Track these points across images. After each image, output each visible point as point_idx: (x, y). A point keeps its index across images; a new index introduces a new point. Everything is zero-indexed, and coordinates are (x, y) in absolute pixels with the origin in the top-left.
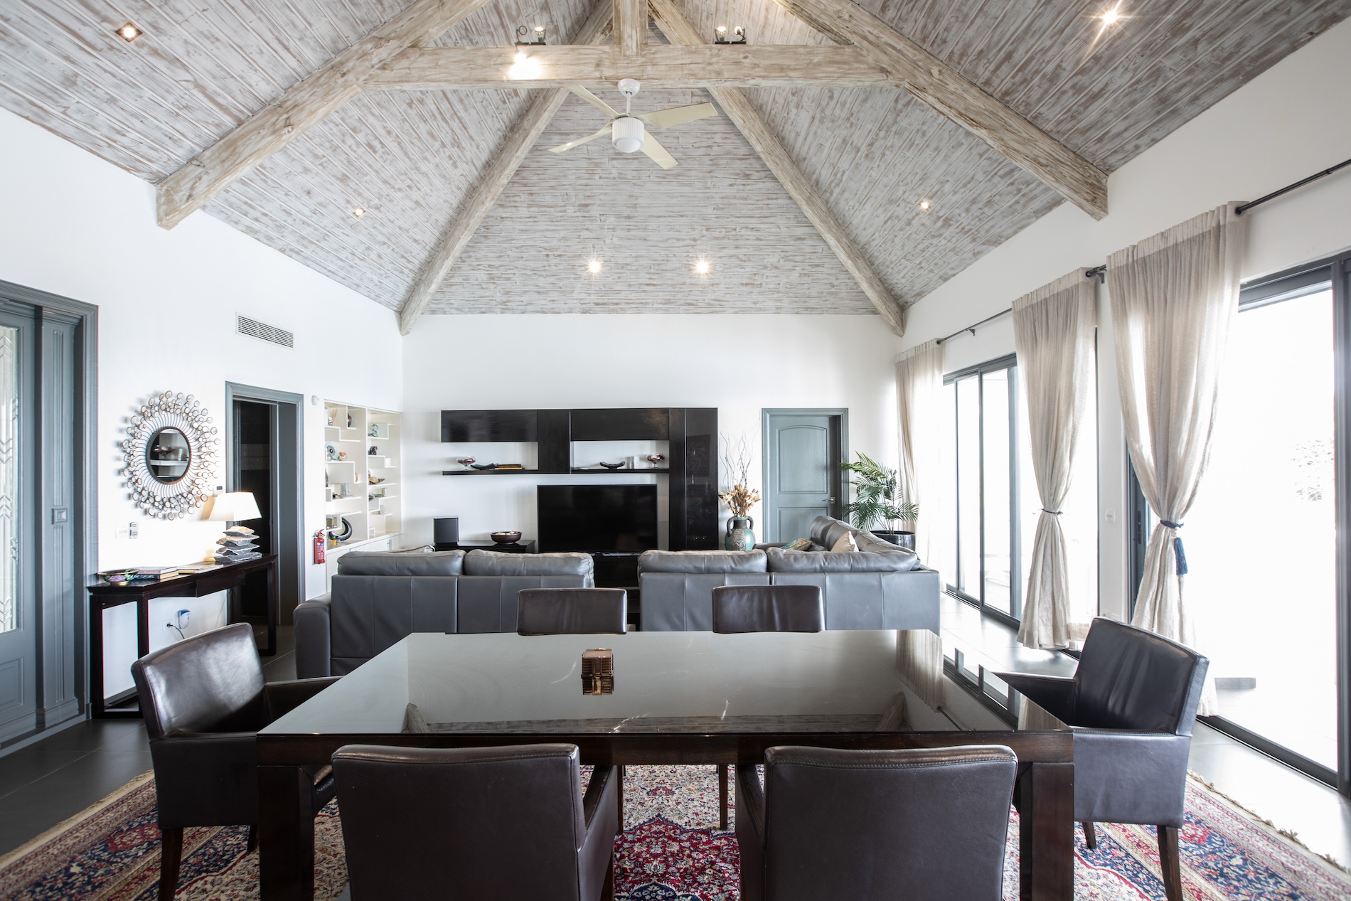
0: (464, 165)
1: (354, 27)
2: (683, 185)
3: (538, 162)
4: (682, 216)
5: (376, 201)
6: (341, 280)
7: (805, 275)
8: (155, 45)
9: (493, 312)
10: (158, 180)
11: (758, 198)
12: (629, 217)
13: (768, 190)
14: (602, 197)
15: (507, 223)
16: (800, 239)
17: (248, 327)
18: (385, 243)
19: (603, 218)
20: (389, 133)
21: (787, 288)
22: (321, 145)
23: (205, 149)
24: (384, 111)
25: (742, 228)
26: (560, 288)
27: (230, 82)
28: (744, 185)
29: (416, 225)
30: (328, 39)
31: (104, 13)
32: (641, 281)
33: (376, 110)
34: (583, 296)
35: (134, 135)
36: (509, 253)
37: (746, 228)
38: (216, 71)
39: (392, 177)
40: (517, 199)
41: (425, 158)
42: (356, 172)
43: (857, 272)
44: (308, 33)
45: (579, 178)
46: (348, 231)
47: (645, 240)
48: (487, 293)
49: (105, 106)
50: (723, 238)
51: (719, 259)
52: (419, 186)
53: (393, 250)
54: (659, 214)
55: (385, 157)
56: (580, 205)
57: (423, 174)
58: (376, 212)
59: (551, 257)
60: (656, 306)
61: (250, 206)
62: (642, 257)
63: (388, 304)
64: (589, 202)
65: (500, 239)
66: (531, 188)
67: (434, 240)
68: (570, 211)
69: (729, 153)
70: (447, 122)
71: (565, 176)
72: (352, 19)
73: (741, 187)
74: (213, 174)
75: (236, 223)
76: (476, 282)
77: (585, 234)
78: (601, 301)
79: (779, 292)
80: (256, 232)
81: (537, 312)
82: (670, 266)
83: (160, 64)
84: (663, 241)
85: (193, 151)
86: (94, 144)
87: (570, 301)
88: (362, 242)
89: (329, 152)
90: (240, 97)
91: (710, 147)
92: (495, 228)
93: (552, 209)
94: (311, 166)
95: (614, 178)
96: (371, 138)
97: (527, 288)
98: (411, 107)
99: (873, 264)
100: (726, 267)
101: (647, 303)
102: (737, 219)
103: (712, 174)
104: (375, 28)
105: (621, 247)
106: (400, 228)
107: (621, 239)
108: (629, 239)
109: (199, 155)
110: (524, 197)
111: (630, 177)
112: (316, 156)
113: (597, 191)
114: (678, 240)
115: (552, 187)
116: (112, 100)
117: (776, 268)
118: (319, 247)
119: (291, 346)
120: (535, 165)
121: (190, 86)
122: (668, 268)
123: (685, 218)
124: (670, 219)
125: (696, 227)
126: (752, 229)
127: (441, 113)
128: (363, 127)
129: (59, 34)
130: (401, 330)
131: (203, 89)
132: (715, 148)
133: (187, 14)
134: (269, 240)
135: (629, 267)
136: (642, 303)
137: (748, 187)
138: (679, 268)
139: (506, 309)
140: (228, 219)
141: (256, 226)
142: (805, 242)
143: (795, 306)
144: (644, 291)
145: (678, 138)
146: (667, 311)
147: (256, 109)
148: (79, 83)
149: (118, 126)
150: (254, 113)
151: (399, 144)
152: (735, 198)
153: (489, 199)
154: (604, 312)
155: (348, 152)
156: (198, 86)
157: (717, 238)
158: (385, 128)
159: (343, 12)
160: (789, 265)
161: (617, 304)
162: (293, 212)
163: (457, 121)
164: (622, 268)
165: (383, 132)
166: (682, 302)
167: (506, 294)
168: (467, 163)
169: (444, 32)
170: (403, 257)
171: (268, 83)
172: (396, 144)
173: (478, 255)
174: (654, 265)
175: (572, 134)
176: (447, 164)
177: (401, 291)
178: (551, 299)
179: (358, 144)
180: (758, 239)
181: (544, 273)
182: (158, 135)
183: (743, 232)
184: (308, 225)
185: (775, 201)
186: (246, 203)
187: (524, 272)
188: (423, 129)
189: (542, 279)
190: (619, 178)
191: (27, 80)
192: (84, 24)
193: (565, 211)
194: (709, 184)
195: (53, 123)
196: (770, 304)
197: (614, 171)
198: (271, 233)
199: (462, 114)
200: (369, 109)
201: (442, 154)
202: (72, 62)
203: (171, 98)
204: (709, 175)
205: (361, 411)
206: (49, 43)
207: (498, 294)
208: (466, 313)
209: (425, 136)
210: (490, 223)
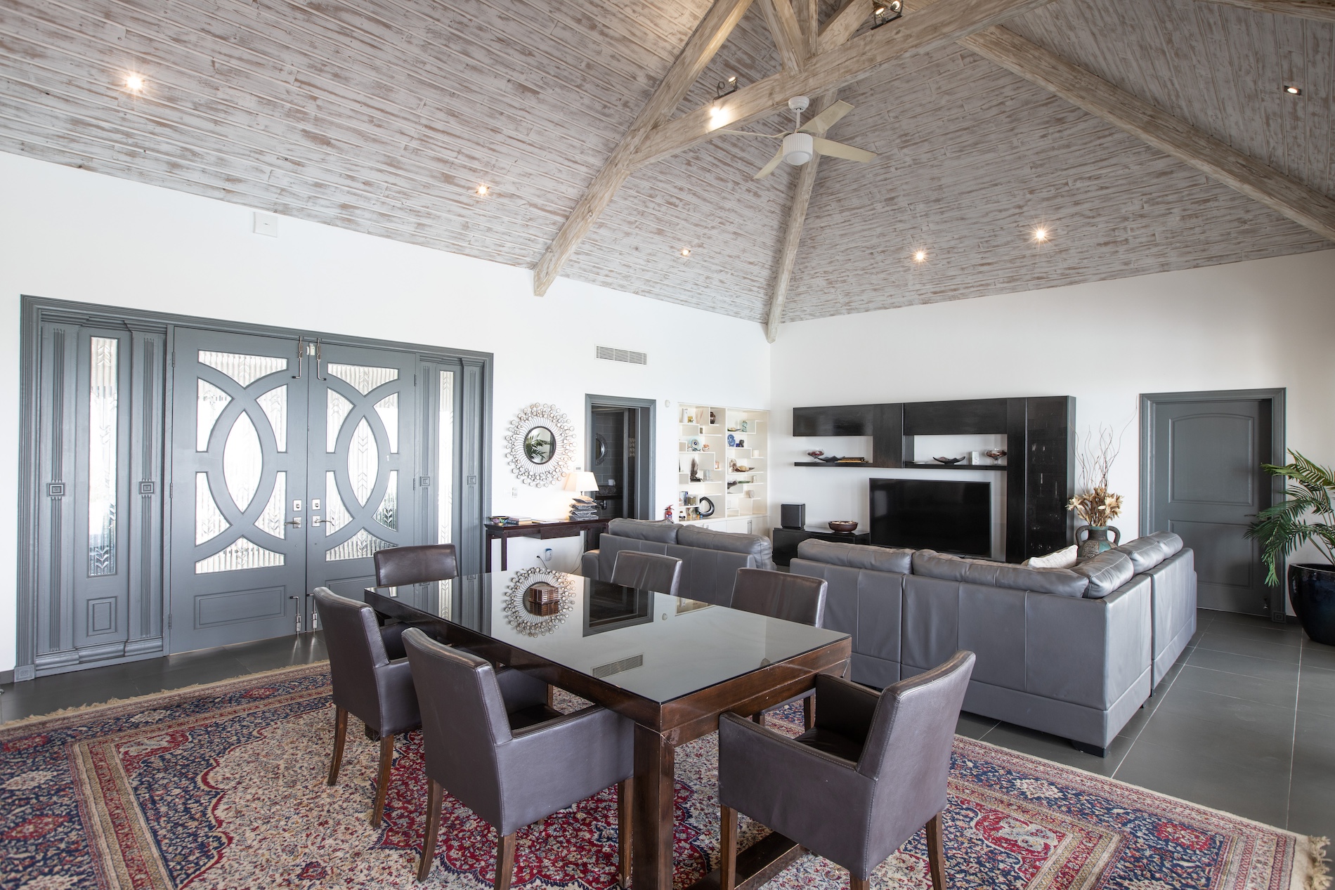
0: (767, 192)
1: (615, 130)
2: (984, 152)
3: (835, 170)
4: (996, 185)
5: (696, 241)
6: (695, 306)
7: (1190, 216)
8: (498, 192)
9: (841, 314)
10: (533, 266)
11: (1084, 141)
12: (937, 200)
13: (1095, 127)
14: (905, 187)
15: (827, 231)
16: (1164, 173)
17: (605, 353)
18: (721, 271)
19: (912, 207)
20: (681, 189)
21: (1167, 238)
22: (630, 214)
23: (553, 240)
24: (668, 176)
25: (1075, 181)
26: (894, 282)
27: (549, 195)
28: (1059, 131)
29: (744, 251)
30: (600, 145)
31: (467, 185)
32: (974, 262)
33: (661, 177)
34: (918, 287)
35: (509, 245)
36: (837, 257)
37: (1081, 178)
38: (538, 192)
39: (701, 220)
40: (828, 208)
41: (724, 198)
42: (668, 225)
43: (1267, 198)
44: (584, 147)
45: (876, 175)
46: (683, 268)
47: (962, 219)
48: (831, 297)
49: (487, 234)
50: (1055, 197)
51: (1058, 222)
52: (731, 221)
53: (732, 274)
54: (969, 189)
55: (687, 207)
56: (886, 200)
57: (728, 210)
58: (700, 249)
59: (876, 255)
60: (999, 286)
61: (598, 268)
62: (965, 237)
63: (750, 318)
64: (893, 195)
65: (826, 247)
66: (837, 195)
67: (770, 259)
68: (879, 206)
69: (1027, 103)
70: (729, 165)
71: (864, 176)
72: (611, 126)
73: (1058, 135)
74: (557, 255)
75: (594, 281)
76: (819, 289)
77: (900, 226)
78: (938, 290)
79: (1157, 245)
80: (611, 284)
81: (880, 308)
82: (1000, 240)
83: (505, 201)
84: (983, 217)
85: (546, 243)
86: (491, 256)
87: (907, 294)
88: (700, 274)
89: (639, 216)
90: (560, 202)
91: (1002, 103)
92: (819, 237)
93: (862, 210)
94: (629, 230)
95: (910, 166)
96: (667, 197)
97: (863, 287)
98: (690, 165)
99: (1301, 179)
100: (1070, 228)
101: (988, 285)
102: (1064, 172)
103: (1016, 131)
104: (632, 124)
105: (940, 231)
106: (730, 256)
107: (937, 223)
108: (946, 222)
109: (551, 244)
110: (834, 205)
111: (926, 161)
112: (630, 223)
113: (898, 183)
114: (1000, 211)
115: (855, 190)
116: (489, 229)
117: (1142, 216)
118: (664, 285)
119: (645, 363)
120: (834, 173)
121: (527, 206)
122: (999, 243)
123: (1000, 186)
124: (983, 192)
125: (1016, 193)
126: (1090, 178)
127: (720, 161)
128: (657, 192)
129: (451, 205)
130: (767, 339)
131: (535, 206)
132: (1009, 103)
133: (508, 167)
134: (623, 287)
135: (956, 250)
136: (982, 285)
137: (1068, 132)
138: (1012, 241)
139: (851, 309)
140: (587, 280)
141: (609, 280)
142: (1174, 175)
143: (1190, 257)
144: (981, 272)
145: (962, 106)
146: (1014, 290)
147: (573, 206)
148: (470, 226)
149: (498, 242)
150: (573, 208)
151: (694, 194)
152: (1053, 149)
153: (798, 215)
154: (944, 300)
155: (654, 212)
156: (531, 205)
157: (1048, 199)
158: (675, 187)
159: (602, 125)
160: (1161, 209)
161: (955, 290)
162: (631, 264)
163: (740, 161)
164: (949, 252)
165: (676, 191)
166: (1028, 277)
167: (846, 295)
168: (768, 190)
169: (675, 108)
170: (745, 278)
171: (574, 187)
172: (691, 196)
173: (813, 265)
174: (981, 243)
175: (857, 136)
176: (750, 197)
177: (759, 306)
178: (888, 294)
179: (659, 205)
180: (1102, 188)
181: (874, 271)
182: (521, 240)
183: (1079, 184)
184: (648, 271)
185: (1109, 139)
186: (594, 267)
187: (856, 273)
188: (710, 178)
189: (874, 277)
190: (915, 164)
191: (447, 233)
192: (460, 195)
193: (874, 209)
194: (1016, 143)
195: (467, 251)
196: (1150, 261)
197: (907, 159)
198: (621, 282)
199: (741, 154)
200: (655, 179)
201: (739, 190)
202: (463, 216)
203: (520, 217)
204: (1011, 133)
205: (723, 411)
206: (449, 211)
207: (840, 297)
208: (818, 317)
209: (715, 182)
210: (814, 235)
